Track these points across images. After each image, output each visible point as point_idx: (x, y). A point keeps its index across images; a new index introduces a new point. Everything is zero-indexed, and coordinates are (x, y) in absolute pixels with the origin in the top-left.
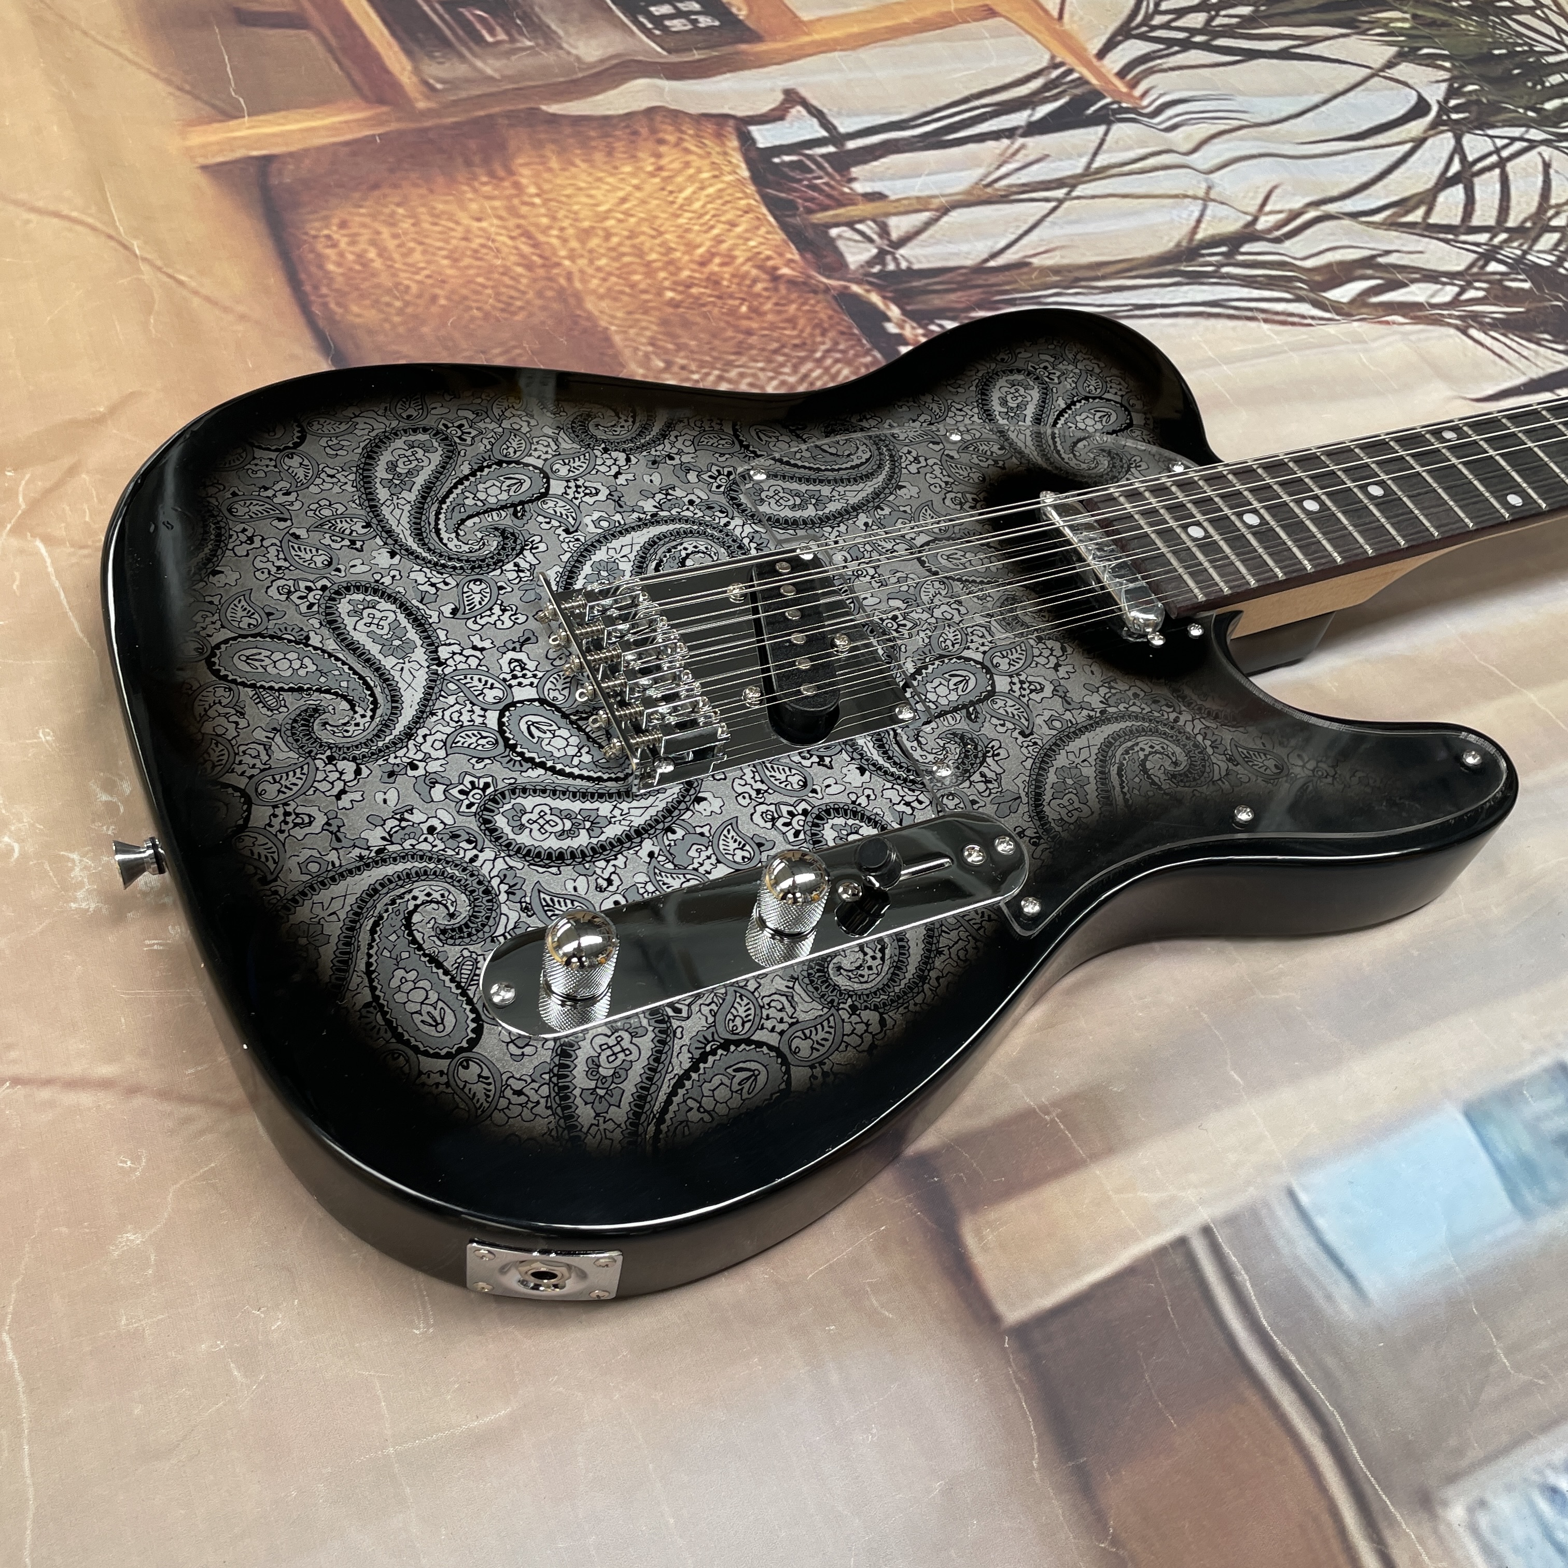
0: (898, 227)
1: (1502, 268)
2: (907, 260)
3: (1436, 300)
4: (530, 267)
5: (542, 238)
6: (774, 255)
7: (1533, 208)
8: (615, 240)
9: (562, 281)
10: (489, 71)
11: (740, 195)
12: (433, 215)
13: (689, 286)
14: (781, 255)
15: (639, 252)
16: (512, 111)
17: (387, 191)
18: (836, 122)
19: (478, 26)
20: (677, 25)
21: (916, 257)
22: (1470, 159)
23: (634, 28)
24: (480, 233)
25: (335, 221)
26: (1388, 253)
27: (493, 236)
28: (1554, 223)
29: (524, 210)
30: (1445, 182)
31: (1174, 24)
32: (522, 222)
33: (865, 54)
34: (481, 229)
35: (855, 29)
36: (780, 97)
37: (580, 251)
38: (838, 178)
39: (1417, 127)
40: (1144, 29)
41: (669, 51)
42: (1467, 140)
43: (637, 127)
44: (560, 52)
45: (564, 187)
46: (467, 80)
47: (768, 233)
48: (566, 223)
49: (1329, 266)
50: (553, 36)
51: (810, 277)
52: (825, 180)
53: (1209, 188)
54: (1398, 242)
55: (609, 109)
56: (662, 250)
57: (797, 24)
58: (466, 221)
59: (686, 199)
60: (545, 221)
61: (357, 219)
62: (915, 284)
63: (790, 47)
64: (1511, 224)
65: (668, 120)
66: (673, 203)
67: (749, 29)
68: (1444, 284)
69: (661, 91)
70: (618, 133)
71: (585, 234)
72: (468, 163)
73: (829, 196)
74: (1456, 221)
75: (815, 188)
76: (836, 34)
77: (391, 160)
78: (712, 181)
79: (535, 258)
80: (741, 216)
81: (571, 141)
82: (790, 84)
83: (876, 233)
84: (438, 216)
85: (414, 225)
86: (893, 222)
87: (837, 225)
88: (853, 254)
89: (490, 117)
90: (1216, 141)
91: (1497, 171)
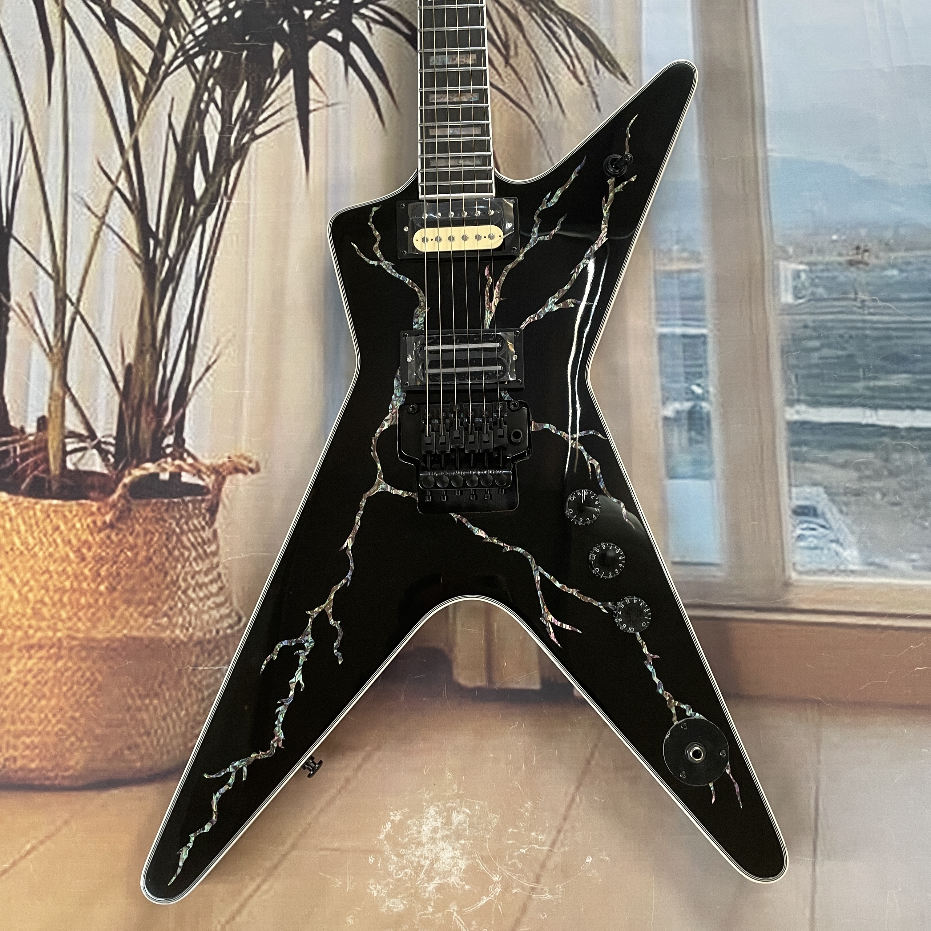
0: (75, 426)
1: (201, 59)
2: (108, 436)
3: (220, 128)
4: (59, 658)
5: (34, 641)
6: (92, 518)
9: (75, 643)
11: (30, 512)
13: (99, 575)
14: (92, 513)
15: (62, 590)
21: (105, 429)
24: (22, 674)
26: (171, 125)
27: (26, 668)
29: (6, 641)
32: (17, 647)
34: (19, 672)
37: (51, 623)
47: (70, 510)
48: (26, 623)
51: (113, 505)
52: (18, 446)
54: (162, 109)
56: (64, 577)
62: (128, 441)
68: (207, 110)
73: (35, 452)
75: (24, 457)
78: (14, 524)
80: (51, 520)
83: (78, 442)
86: (70, 426)
87: (64, 461)
88: (93, 464)
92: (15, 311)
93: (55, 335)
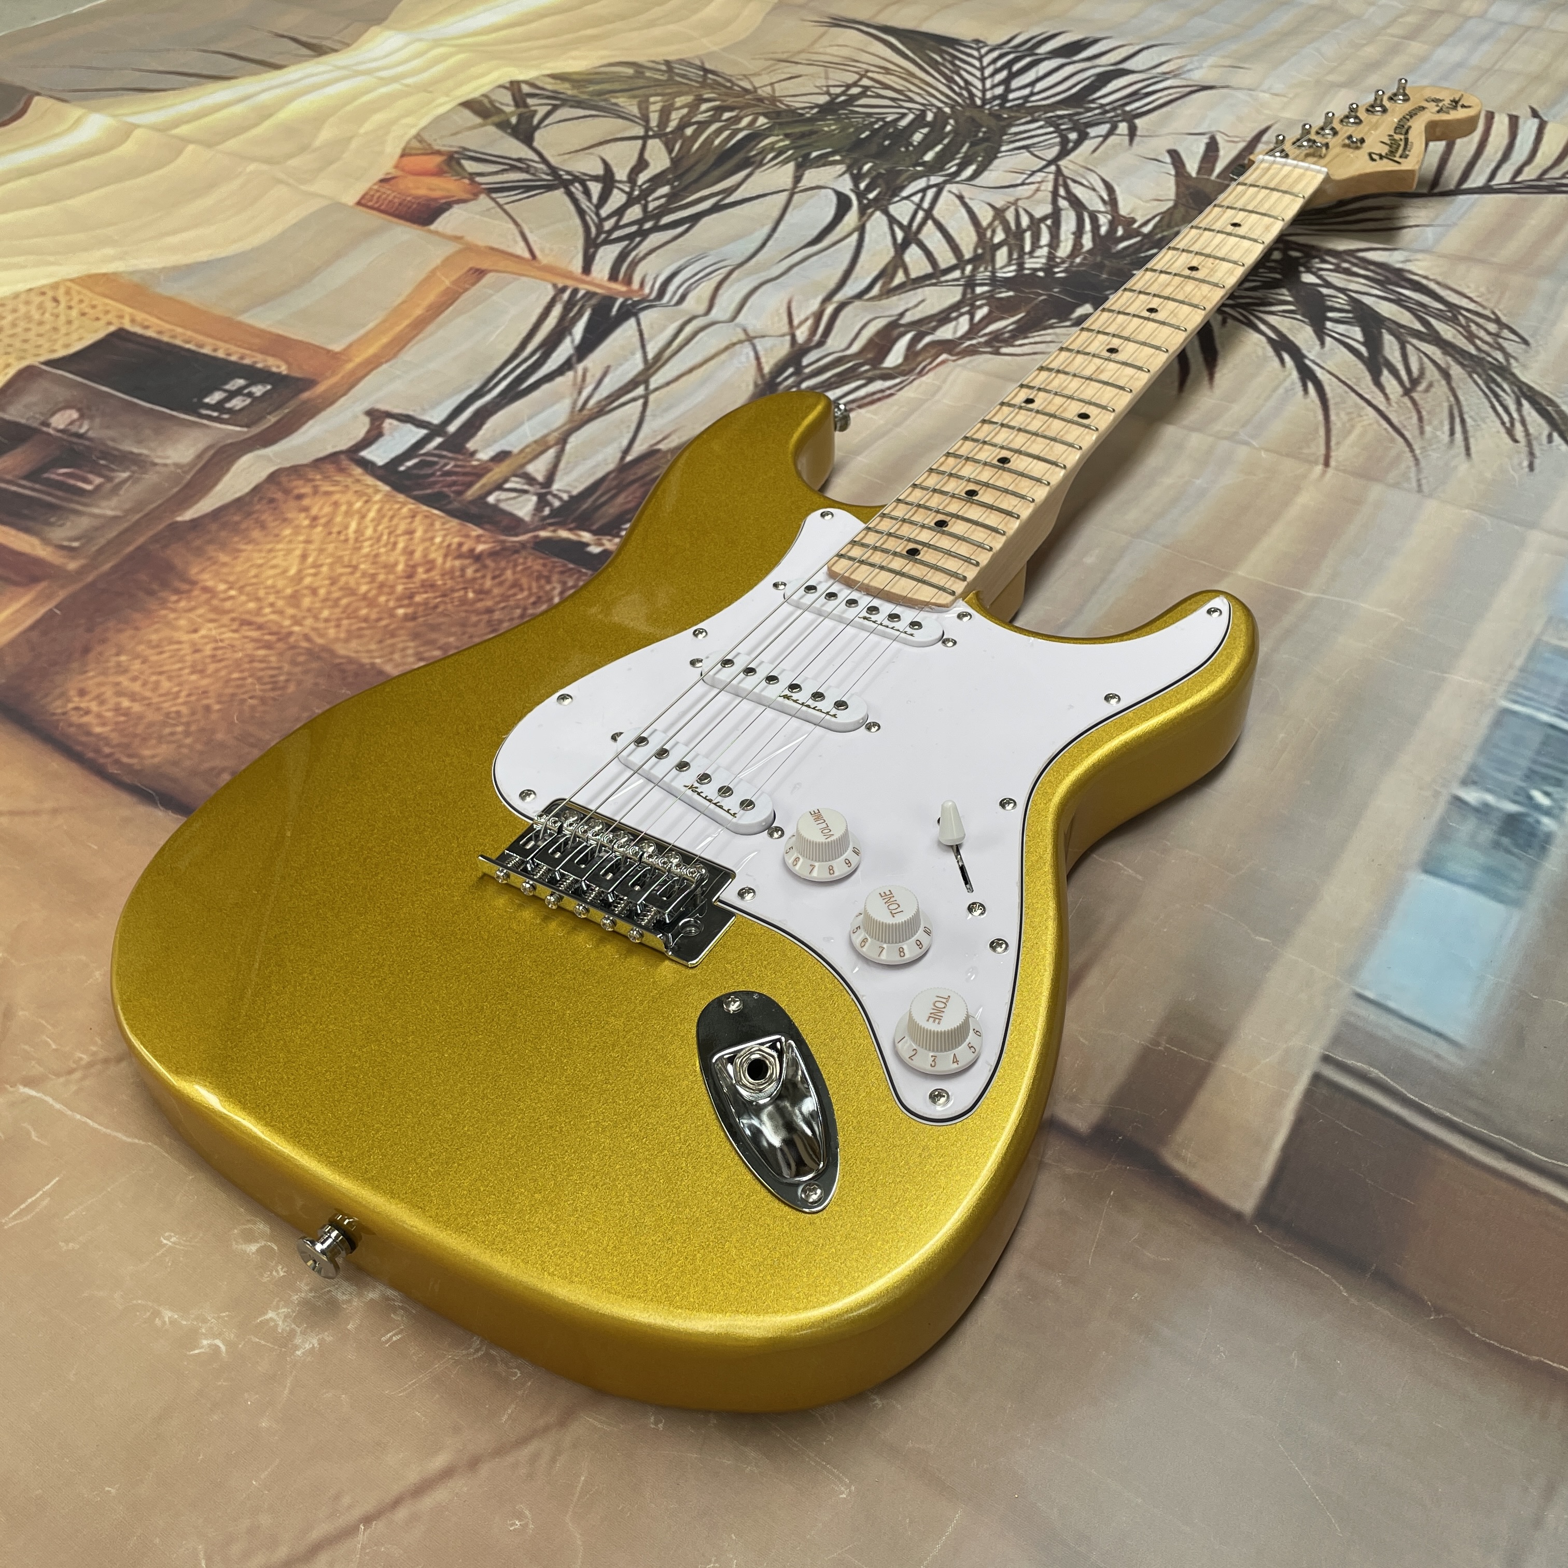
0: (537, 471)
1: (986, 288)
2: (565, 491)
3: (960, 333)
4: (268, 646)
5: (260, 620)
6: (462, 540)
7: (974, 237)
8: (322, 592)
9: (305, 644)
10: (110, 513)
11: (397, 506)
12: (154, 647)
13: (411, 597)
14: (467, 536)
15: (350, 591)
16: (155, 535)
17: (99, 648)
18: (426, 418)
19: (72, 482)
20: (237, 403)
21: (569, 485)
22: (905, 222)
23: (205, 422)
24: (206, 640)
25: (72, 693)
26: (902, 315)
27: (218, 637)
28: (997, 240)
29: (228, 605)
30: (901, 248)
31: (622, 223)
32: (233, 615)
33: (409, 355)
34: (203, 637)
35: (385, 340)
36: (366, 420)
37: (300, 615)
38: (461, 457)
39: (851, 218)
40: (603, 236)
41: (247, 426)
42: (892, 209)
43: (270, 495)
44: (158, 468)
45: (247, 571)
46: (96, 529)
47: (443, 524)
48: (272, 598)
49: (871, 343)
50: (143, 458)
51: (503, 542)
52: (452, 464)
53: (745, 331)
54: (902, 303)
55: (235, 493)
56: (367, 580)
57: (336, 358)
58: (185, 637)
59: (356, 532)
60: (252, 605)
61: (91, 682)
62: (585, 506)
63: (343, 377)
64: (968, 255)
65: (292, 477)
66: (346, 540)
67: (298, 380)
68: (956, 318)
69: (269, 459)
70: (258, 507)
71: (294, 599)
72: (151, 593)
73: (465, 474)
74: (929, 270)
75: (448, 473)
76: (371, 351)
77: (83, 621)
78: (367, 506)
79: (267, 637)
80: (411, 522)
81: (223, 534)
82: (367, 406)
83: (524, 484)
84: (157, 646)
85: (143, 662)
86: (531, 469)
87: (489, 493)
88: (520, 508)
89: (139, 548)
90: (721, 292)
91: (930, 222)
92: (576, 372)
93: (599, 402)
